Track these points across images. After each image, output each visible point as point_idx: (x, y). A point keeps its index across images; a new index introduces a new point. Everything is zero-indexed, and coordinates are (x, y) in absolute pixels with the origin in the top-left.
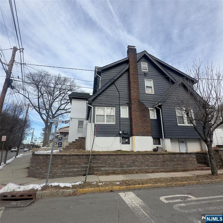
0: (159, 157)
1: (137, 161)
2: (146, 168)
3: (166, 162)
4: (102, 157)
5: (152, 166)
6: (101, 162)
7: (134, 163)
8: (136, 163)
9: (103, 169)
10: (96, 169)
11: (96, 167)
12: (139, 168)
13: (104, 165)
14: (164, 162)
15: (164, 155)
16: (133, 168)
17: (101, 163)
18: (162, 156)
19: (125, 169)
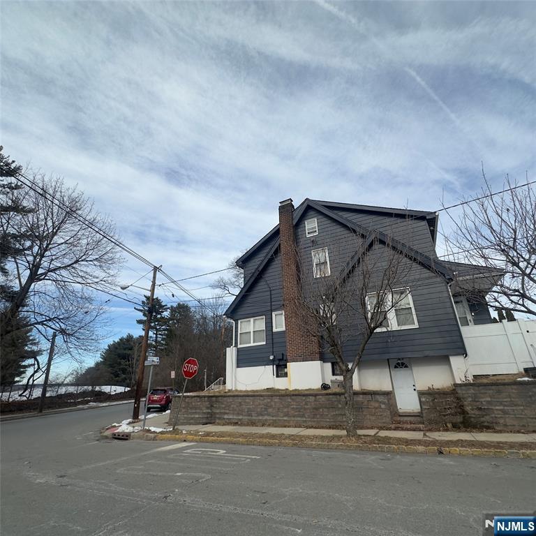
0: (308, 400)
1: (271, 407)
2: (285, 418)
3: (321, 410)
4: (225, 399)
5: (294, 416)
6: (224, 406)
7: (266, 409)
8: (270, 410)
9: (226, 417)
10: (218, 416)
11: (218, 413)
12: (274, 418)
13: (228, 411)
14: (316, 409)
15: (318, 397)
16: (266, 417)
17: (224, 408)
18: (314, 398)
19: (254, 418)
